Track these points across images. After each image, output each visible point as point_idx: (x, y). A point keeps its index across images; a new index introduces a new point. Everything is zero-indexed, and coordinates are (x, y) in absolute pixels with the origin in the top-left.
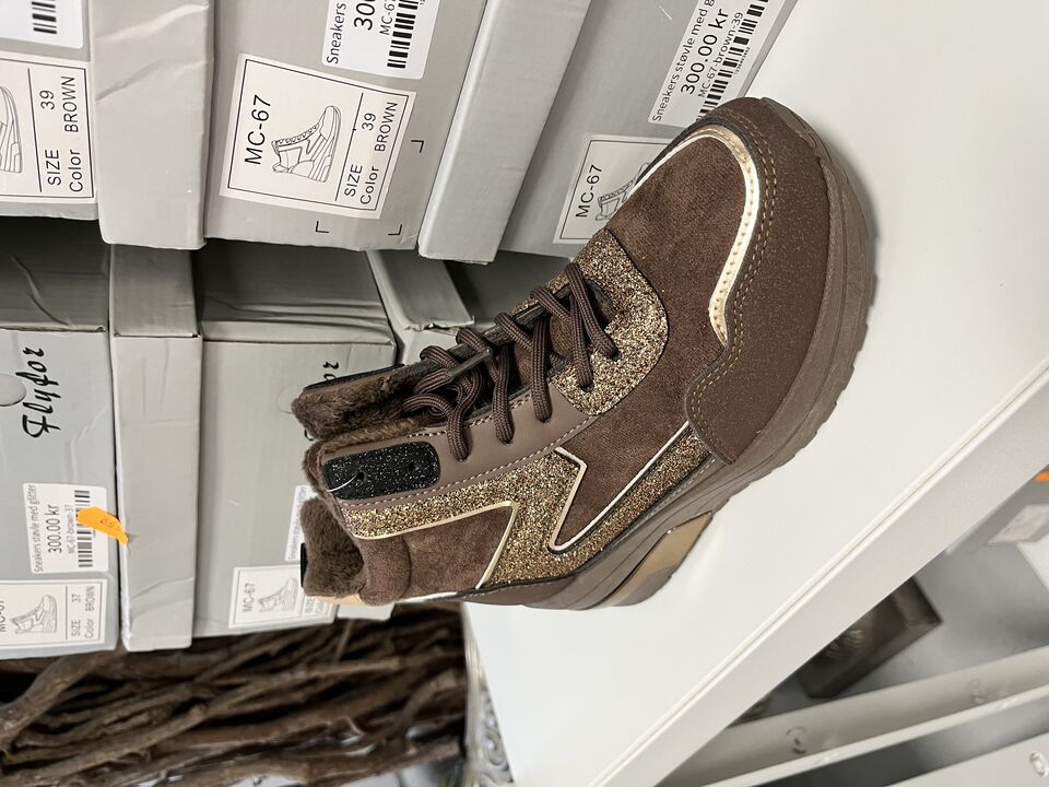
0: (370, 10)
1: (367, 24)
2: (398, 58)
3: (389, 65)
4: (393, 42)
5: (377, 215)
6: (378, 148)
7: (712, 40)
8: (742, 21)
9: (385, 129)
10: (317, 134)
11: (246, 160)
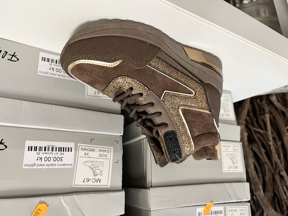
0: (58, 158)
1: (62, 158)
2: (69, 150)
3: (71, 151)
4: (65, 151)
5: (112, 148)
6: (94, 150)
7: (57, 70)
8: (51, 63)
9: (88, 150)
10: (91, 166)
11: (100, 182)
